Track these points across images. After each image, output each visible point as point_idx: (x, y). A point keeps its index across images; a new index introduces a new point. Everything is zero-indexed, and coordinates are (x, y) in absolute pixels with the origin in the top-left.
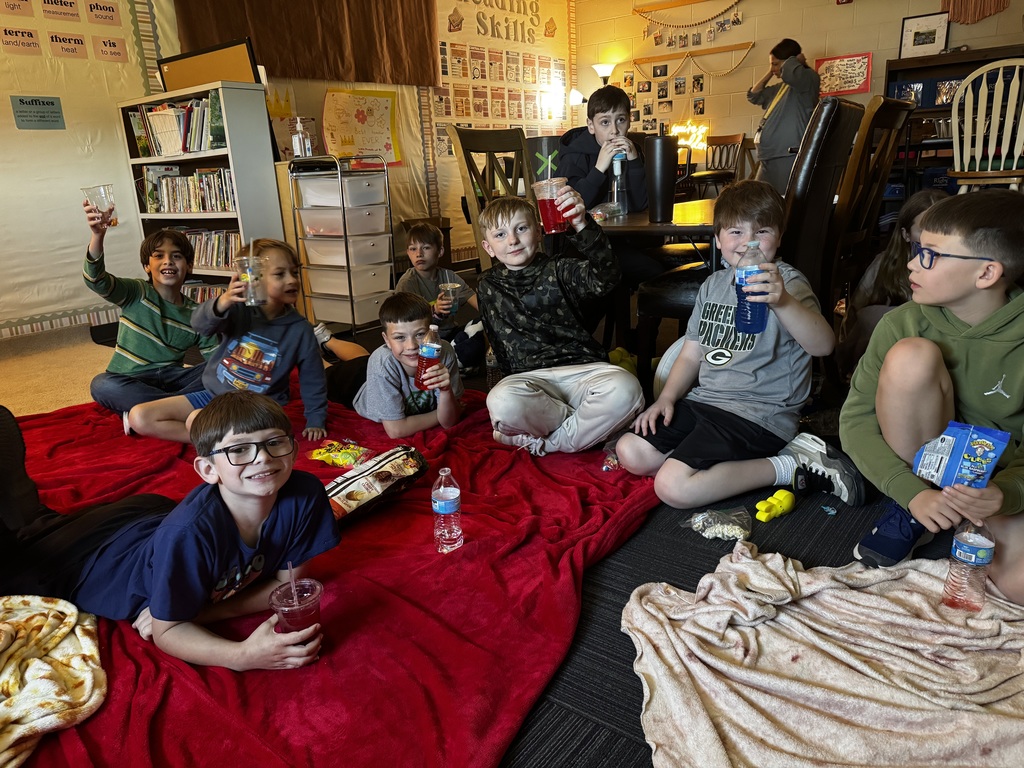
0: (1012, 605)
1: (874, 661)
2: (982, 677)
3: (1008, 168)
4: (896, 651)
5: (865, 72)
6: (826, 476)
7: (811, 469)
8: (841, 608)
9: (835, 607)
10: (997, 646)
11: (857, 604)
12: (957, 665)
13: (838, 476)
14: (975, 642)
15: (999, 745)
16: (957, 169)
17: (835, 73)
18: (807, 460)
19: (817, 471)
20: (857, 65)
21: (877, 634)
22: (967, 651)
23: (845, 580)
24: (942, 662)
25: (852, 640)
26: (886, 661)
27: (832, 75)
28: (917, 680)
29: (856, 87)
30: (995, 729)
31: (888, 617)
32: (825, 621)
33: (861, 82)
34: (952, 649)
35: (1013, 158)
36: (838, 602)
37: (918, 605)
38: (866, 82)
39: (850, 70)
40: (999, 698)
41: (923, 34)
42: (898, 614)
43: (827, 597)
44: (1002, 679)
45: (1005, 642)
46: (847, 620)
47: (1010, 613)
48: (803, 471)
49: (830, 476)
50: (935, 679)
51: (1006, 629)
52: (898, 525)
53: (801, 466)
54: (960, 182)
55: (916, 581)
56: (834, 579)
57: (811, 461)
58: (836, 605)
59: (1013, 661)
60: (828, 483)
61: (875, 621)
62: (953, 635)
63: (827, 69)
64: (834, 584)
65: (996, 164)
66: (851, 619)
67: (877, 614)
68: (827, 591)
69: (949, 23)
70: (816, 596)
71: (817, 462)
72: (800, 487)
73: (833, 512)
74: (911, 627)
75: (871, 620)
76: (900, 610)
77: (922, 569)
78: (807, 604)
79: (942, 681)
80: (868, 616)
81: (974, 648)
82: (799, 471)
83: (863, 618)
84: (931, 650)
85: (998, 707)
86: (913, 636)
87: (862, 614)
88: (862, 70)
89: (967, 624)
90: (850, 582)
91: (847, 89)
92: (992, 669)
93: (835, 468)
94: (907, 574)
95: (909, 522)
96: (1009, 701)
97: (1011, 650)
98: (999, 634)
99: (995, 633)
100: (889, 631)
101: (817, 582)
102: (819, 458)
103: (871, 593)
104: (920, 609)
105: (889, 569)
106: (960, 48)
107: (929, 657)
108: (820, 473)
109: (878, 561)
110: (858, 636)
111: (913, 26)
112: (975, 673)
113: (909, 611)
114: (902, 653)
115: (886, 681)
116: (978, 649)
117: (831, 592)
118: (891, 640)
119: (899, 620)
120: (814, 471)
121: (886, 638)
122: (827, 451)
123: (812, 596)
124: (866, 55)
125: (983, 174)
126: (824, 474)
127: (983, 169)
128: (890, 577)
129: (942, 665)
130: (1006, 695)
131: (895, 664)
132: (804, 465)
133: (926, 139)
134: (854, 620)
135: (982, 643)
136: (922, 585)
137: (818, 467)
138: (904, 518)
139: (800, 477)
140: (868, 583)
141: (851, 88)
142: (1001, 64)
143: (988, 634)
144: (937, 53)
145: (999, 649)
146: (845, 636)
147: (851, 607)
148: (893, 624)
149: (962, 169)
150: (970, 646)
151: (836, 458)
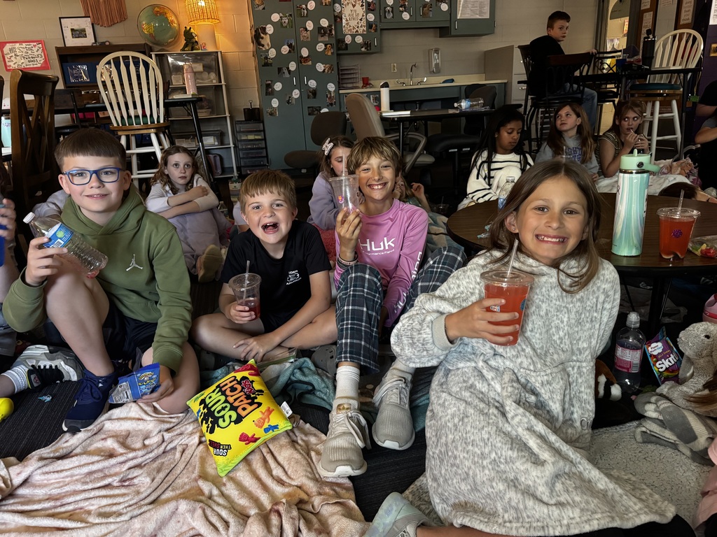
0: (172, 416)
1: (77, 511)
2: (153, 480)
3: (146, 123)
4: (93, 494)
5: (43, 54)
6: (54, 367)
7: (39, 367)
8: (50, 480)
9: (45, 482)
10: (162, 451)
11: (62, 471)
12: (136, 481)
13: (62, 363)
14: (147, 457)
15: (160, 529)
16: (115, 125)
17: (18, 54)
18: (35, 361)
19: (45, 367)
20: (35, 49)
21: (79, 487)
22: (145, 465)
23: (52, 455)
24: (126, 484)
25: (58, 503)
26: (86, 506)
27: (16, 55)
28: (108, 509)
29: (39, 65)
30: (155, 519)
31: (85, 470)
32: (38, 498)
33: (42, 62)
34: (133, 470)
35: (146, 116)
36: (47, 476)
37: (111, 447)
38: (45, 62)
39: (30, 52)
40: (163, 490)
41: (77, 30)
42: (93, 463)
43: (38, 478)
44: (165, 474)
45: (166, 446)
46: (56, 488)
47: (170, 422)
48: (34, 371)
49: (56, 366)
50: (121, 500)
51: (167, 436)
52: (90, 393)
53: (31, 368)
54: (120, 133)
55: (110, 428)
56: (41, 459)
57: (38, 362)
58: (45, 480)
59: (172, 457)
60: (56, 373)
61: (77, 477)
62: (132, 459)
63: (11, 50)
64: (40, 464)
65: (138, 121)
66: (58, 485)
67: (77, 471)
68: (36, 472)
69: (93, 25)
70: (29, 480)
71: (44, 360)
72: (35, 385)
73: (48, 399)
74: (104, 468)
75: (75, 478)
76: (96, 458)
77: (114, 417)
78: (21, 491)
79: (127, 499)
80: (72, 476)
81: (148, 461)
82: (30, 373)
83: (67, 480)
84: (117, 479)
85: (164, 497)
86: (108, 474)
87: (67, 477)
88: (40, 52)
89: (144, 445)
90: (57, 454)
91: (32, 66)
92: (159, 471)
93: (58, 359)
94: (104, 425)
95: (97, 386)
96: (170, 489)
97: (172, 449)
98: (163, 441)
99: (160, 442)
100: (88, 480)
101: (26, 469)
102: (44, 357)
103: (76, 455)
104: (114, 449)
105: (89, 428)
106: (104, 43)
107: (118, 484)
108: (48, 367)
109: (79, 426)
110: (63, 497)
111: (68, 24)
112: (148, 480)
113: (102, 456)
114: (97, 493)
115: (83, 525)
116: (151, 460)
117: (39, 471)
118: (90, 486)
119: (94, 467)
120: (42, 367)
121: (86, 487)
122: (49, 350)
123: (25, 482)
124: (39, 42)
125: (131, 127)
126: (51, 366)
127: (131, 124)
128: (90, 434)
129: (127, 486)
130: (168, 485)
131: (93, 505)
132: (33, 366)
133: (88, 103)
134: (61, 484)
135: (151, 455)
136: (114, 429)
137: (45, 363)
138: (94, 386)
139: (32, 377)
140: (73, 447)
141: (35, 66)
142: (120, 54)
143: (156, 445)
144: (90, 45)
145: (164, 452)
146: (51, 504)
147: (56, 475)
148: (91, 473)
149: (118, 125)
150: (146, 461)
151: (57, 352)
